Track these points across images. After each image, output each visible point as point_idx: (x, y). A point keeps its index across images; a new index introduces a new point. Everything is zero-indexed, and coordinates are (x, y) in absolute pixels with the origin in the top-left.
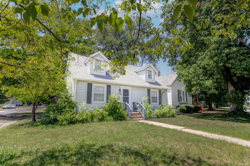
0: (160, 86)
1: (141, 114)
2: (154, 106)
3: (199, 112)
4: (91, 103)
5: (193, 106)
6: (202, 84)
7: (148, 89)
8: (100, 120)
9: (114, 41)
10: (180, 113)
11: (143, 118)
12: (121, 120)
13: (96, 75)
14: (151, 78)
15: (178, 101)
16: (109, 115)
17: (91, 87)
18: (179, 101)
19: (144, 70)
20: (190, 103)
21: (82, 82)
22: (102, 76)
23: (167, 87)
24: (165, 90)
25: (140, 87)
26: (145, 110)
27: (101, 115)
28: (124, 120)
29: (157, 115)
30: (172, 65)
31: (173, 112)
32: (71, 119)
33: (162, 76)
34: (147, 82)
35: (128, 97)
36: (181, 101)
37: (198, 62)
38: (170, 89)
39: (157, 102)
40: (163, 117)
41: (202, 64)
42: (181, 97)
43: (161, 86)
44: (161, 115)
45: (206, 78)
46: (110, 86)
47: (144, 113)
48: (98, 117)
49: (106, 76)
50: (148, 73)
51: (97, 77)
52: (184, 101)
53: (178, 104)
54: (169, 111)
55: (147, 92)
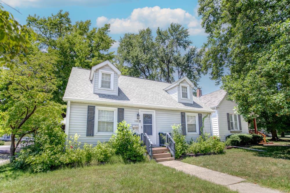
0: (199, 108)
1: (169, 151)
2: (191, 137)
3: (259, 144)
4: (93, 135)
5: (250, 136)
6: (267, 101)
7: (181, 113)
8: (102, 162)
9: (140, 56)
10: (231, 147)
11: (172, 156)
12: (134, 161)
13: (102, 95)
14: (187, 97)
15: (227, 128)
16: (117, 153)
17: (93, 112)
18: (229, 129)
19: (176, 86)
20: (246, 130)
21: (79, 105)
22: (112, 96)
23: (211, 109)
24: (207, 114)
25: (169, 110)
26: (174, 144)
27: (103, 153)
28: (140, 161)
29: (195, 151)
30: (217, 78)
31: (221, 146)
32: (51, 162)
33: (204, 96)
34: (181, 103)
35: (152, 126)
36: (233, 129)
37: (259, 67)
38: (215, 112)
39: (195, 131)
40: (205, 154)
41: (266, 69)
42: (232, 123)
43: (202, 107)
44: (202, 151)
45: (273, 90)
46: (123, 109)
47: (173, 149)
48: (97, 156)
49: (118, 95)
50: (182, 91)
51: (103, 97)
52: (236, 128)
53: (228, 133)
54: (214, 145)
55: (180, 117)
